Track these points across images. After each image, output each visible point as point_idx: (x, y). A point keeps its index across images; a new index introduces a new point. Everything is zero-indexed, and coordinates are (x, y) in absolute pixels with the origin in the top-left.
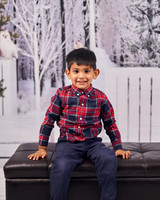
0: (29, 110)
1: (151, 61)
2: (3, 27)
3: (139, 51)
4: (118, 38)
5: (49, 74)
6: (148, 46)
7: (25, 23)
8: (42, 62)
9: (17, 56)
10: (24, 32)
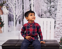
0: (12, 31)
1: (50, 16)
2: (4, 5)
3: (47, 13)
4: (40, 9)
5: (18, 20)
6: (50, 11)
7: (11, 4)
8: (16, 16)
9: (8, 14)
10: (10, 6)
